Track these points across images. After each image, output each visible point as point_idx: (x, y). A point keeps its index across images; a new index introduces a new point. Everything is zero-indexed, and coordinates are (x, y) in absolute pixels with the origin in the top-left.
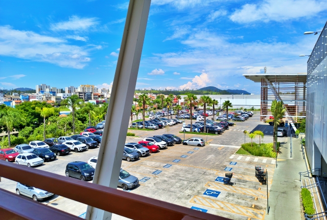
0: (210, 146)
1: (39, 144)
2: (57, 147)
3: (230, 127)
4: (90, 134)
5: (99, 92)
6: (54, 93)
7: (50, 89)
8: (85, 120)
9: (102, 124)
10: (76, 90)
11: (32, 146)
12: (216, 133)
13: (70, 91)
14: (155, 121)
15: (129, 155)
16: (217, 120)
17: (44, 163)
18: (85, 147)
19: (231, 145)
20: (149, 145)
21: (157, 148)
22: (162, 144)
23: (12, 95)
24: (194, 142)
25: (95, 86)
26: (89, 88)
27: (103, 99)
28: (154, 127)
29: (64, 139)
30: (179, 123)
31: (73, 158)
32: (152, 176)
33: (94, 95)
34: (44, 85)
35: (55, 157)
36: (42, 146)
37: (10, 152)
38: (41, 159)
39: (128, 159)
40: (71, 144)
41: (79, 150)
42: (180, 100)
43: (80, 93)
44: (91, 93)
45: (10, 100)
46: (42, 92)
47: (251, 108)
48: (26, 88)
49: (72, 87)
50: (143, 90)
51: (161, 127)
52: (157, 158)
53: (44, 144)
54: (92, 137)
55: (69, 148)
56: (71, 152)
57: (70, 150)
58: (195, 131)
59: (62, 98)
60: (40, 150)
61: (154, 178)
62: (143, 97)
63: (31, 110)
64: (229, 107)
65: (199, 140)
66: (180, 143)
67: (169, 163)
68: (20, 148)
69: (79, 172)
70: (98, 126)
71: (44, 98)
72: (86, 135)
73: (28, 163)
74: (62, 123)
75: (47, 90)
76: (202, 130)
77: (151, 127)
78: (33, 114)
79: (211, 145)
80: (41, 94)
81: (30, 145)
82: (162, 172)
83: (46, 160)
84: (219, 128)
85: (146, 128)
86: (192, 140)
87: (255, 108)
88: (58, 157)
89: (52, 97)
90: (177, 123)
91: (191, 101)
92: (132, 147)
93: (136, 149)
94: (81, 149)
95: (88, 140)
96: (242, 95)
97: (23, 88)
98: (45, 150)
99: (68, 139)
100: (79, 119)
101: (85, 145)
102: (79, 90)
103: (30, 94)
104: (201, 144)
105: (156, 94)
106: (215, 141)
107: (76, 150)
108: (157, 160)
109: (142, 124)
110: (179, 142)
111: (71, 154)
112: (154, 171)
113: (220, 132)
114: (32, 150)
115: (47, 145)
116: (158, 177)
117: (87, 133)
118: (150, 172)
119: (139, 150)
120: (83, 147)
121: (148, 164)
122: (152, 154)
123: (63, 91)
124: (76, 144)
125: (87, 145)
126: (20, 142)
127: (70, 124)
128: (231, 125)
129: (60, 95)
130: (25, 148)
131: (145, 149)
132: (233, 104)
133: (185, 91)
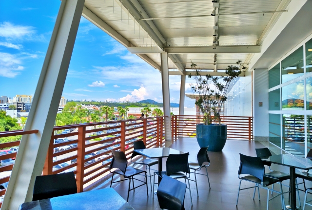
26: (26, 98)
62: (106, 109)
102: (15, 100)
105: (97, 105)
133: (126, 103)
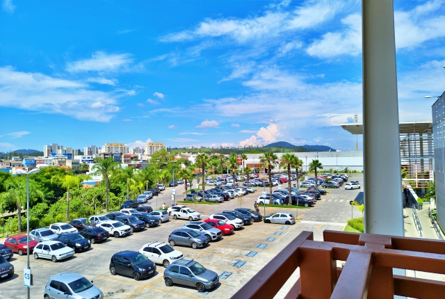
0: (304, 224)
1: (64, 227)
2: (90, 231)
3: (322, 196)
4: (131, 211)
5: (131, 152)
6: (70, 156)
7: (63, 150)
8: (120, 191)
9: (144, 197)
10: (99, 150)
11: (53, 230)
12: (306, 205)
13: (90, 153)
14: (217, 190)
15: (196, 240)
16: (301, 187)
17: (75, 255)
18: (129, 229)
19: (332, 221)
20: (220, 224)
21: (231, 229)
22: (236, 222)
23: (11, 159)
24: (280, 218)
25: (126, 145)
26: (117, 148)
27: (138, 163)
28: (218, 198)
29: (96, 219)
30: (250, 192)
31: (115, 246)
32: (233, 270)
33: (125, 157)
34: (54, 145)
35: (89, 245)
36: (69, 231)
37: (24, 239)
38: (71, 249)
39: (194, 246)
40: (109, 226)
41: (121, 235)
42: (245, 161)
43: (105, 154)
44: (121, 154)
45: (9, 166)
46: (54, 154)
47: (344, 169)
48: (29, 150)
49: (93, 147)
50: (191, 148)
51: (226, 198)
52: (233, 243)
53: (70, 228)
54: (136, 215)
55: (107, 233)
56: (110, 238)
57: (108, 235)
58: (276, 203)
59: (81, 162)
60: (68, 235)
61: (238, 272)
62: (202, 158)
63: (44, 180)
64: (318, 169)
65: (288, 215)
66: (260, 221)
67: (253, 249)
68: (37, 234)
69: (131, 267)
70: (139, 199)
71: (56, 162)
72: (127, 212)
73: (53, 256)
74: (88, 197)
75: (60, 152)
76: (285, 201)
77: (213, 199)
78: (47, 185)
79: (303, 222)
80: (51, 158)
81: (50, 229)
82: (247, 264)
83: (78, 250)
84: (309, 198)
85: (206, 200)
86: (277, 216)
87: (349, 169)
88: (92, 246)
89: (67, 161)
90: (248, 192)
91: (269, 162)
92: (198, 228)
93: (204, 231)
94: (124, 233)
95: (132, 219)
96: (329, 152)
97: (25, 150)
98: (74, 236)
99: (102, 219)
100: (111, 191)
101: (128, 227)
102: (103, 150)
103: (36, 158)
104: (291, 221)
105: (209, 153)
106: (308, 217)
107: (116, 235)
108: (234, 246)
109: (200, 195)
110: (259, 219)
111: (110, 240)
112: (234, 262)
113: (311, 204)
114: (55, 236)
115: (75, 229)
116: (243, 272)
117: (128, 210)
118: (230, 264)
119: (208, 232)
120: (126, 231)
121: (223, 252)
122: (225, 237)
123: (80, 153)
124: (116, 225)
125: (132, 226)
126: (34, 225)
127: (99, 198)
128: (323, 193)
129: (78, 158)
130: (45, 234)
131: (216, 231)
132: (323, 164)
133: (247, 148)
